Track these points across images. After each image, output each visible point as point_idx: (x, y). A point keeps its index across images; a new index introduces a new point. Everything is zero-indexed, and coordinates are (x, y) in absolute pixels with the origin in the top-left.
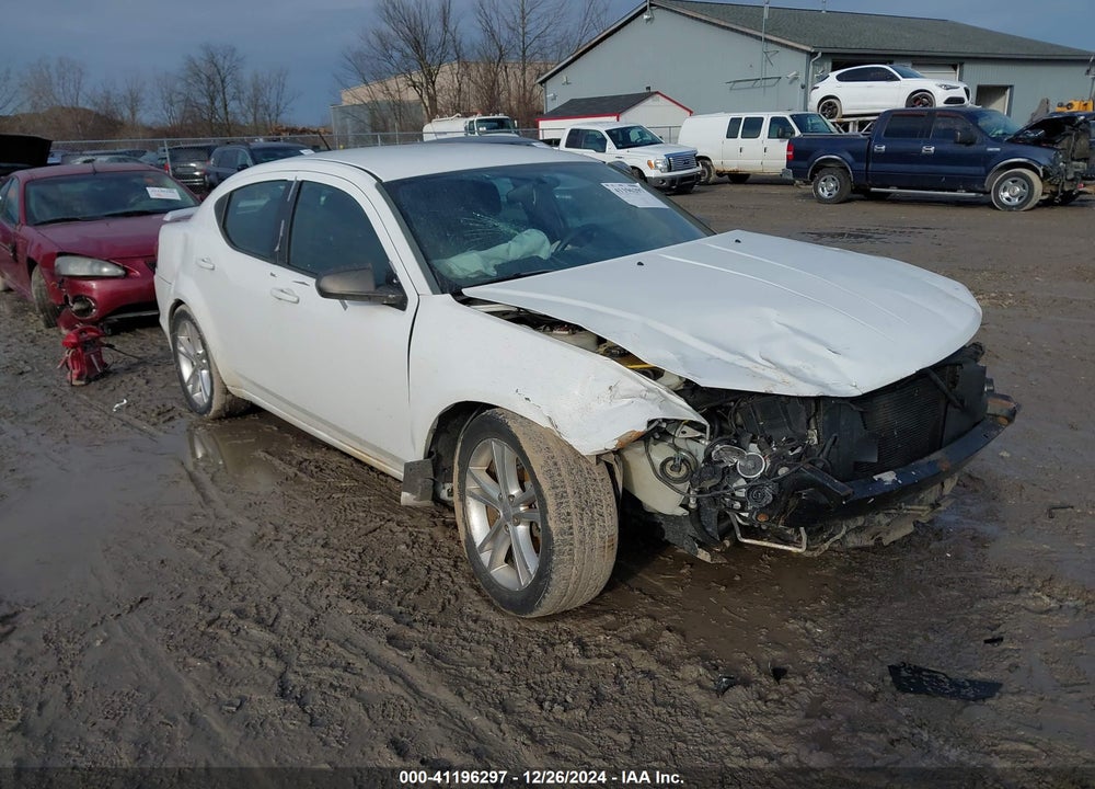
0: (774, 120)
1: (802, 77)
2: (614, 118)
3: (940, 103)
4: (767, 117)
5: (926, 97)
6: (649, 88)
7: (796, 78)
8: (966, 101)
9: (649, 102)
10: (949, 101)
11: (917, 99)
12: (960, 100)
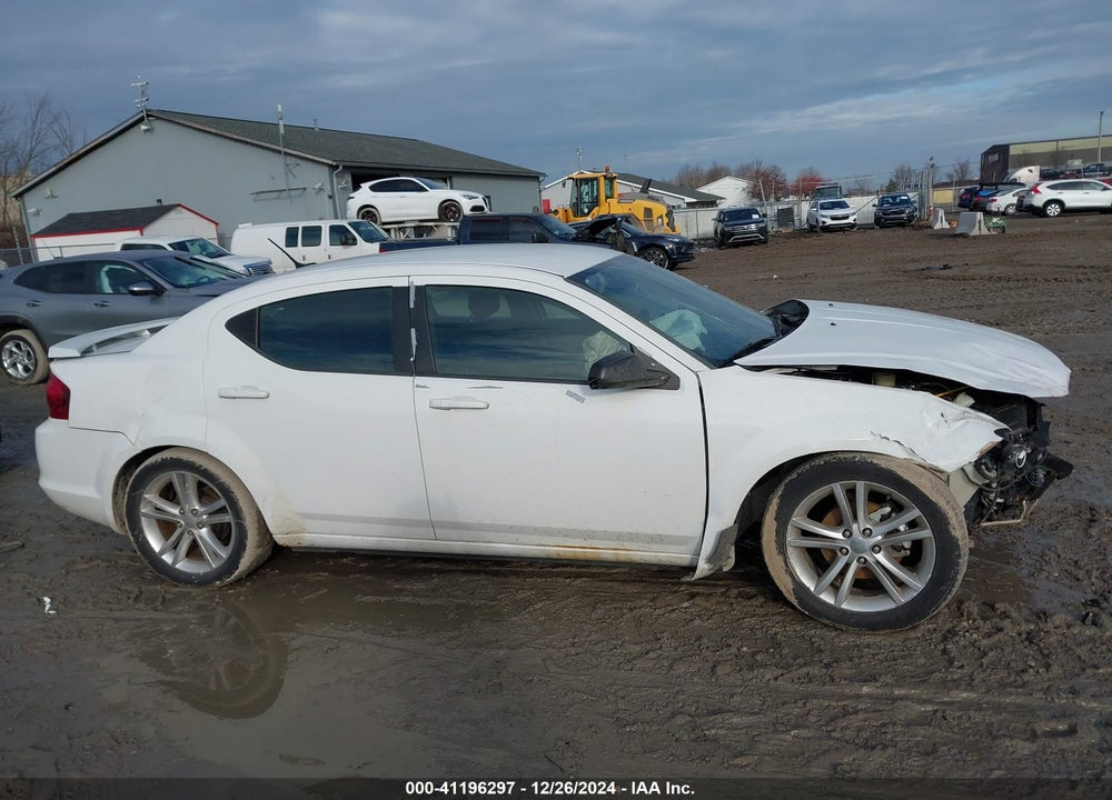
0: (332, 229)
1: (327, 187)
2: (137, 233)
3: (467, 211)
4: (325, 226)
5: (455, 206)
6: (160, 201)
7: (321, 189)
8: (486, 210)
9: (172, 215)
10: (474, 209)
11: (446, 208)
12: (481, 208)
